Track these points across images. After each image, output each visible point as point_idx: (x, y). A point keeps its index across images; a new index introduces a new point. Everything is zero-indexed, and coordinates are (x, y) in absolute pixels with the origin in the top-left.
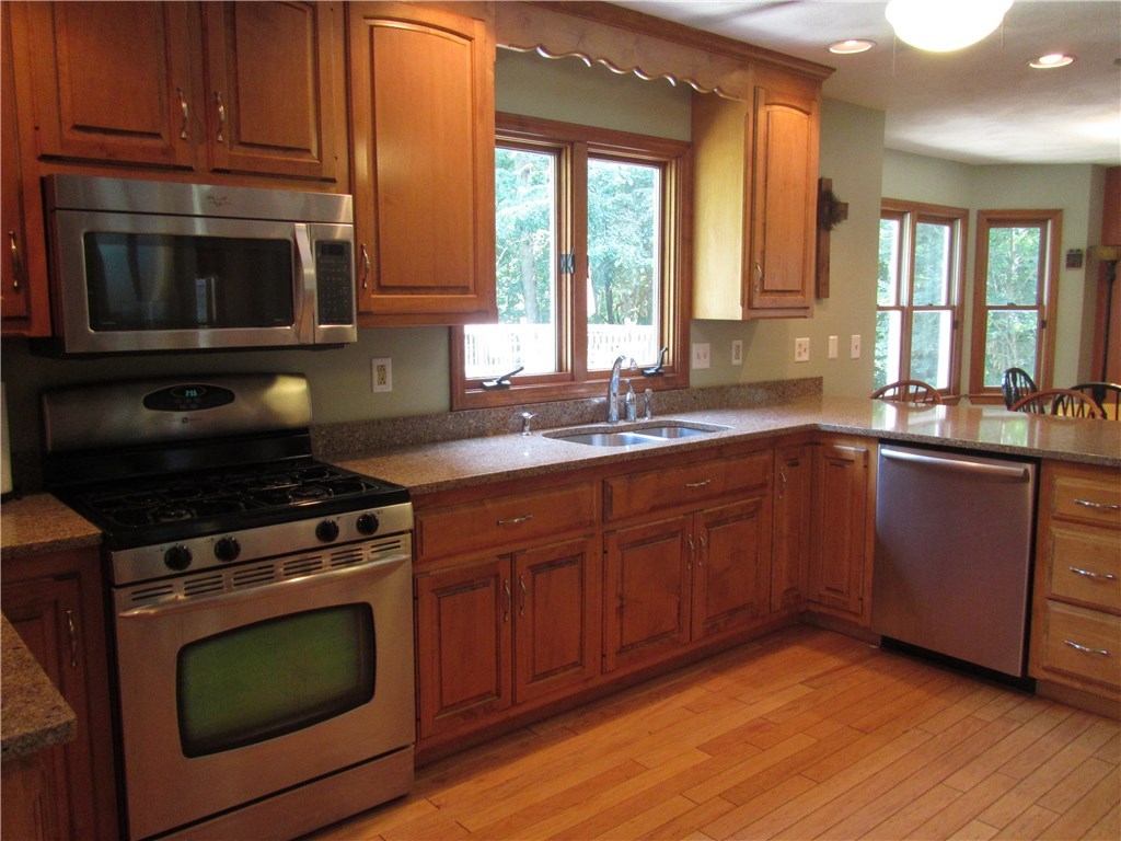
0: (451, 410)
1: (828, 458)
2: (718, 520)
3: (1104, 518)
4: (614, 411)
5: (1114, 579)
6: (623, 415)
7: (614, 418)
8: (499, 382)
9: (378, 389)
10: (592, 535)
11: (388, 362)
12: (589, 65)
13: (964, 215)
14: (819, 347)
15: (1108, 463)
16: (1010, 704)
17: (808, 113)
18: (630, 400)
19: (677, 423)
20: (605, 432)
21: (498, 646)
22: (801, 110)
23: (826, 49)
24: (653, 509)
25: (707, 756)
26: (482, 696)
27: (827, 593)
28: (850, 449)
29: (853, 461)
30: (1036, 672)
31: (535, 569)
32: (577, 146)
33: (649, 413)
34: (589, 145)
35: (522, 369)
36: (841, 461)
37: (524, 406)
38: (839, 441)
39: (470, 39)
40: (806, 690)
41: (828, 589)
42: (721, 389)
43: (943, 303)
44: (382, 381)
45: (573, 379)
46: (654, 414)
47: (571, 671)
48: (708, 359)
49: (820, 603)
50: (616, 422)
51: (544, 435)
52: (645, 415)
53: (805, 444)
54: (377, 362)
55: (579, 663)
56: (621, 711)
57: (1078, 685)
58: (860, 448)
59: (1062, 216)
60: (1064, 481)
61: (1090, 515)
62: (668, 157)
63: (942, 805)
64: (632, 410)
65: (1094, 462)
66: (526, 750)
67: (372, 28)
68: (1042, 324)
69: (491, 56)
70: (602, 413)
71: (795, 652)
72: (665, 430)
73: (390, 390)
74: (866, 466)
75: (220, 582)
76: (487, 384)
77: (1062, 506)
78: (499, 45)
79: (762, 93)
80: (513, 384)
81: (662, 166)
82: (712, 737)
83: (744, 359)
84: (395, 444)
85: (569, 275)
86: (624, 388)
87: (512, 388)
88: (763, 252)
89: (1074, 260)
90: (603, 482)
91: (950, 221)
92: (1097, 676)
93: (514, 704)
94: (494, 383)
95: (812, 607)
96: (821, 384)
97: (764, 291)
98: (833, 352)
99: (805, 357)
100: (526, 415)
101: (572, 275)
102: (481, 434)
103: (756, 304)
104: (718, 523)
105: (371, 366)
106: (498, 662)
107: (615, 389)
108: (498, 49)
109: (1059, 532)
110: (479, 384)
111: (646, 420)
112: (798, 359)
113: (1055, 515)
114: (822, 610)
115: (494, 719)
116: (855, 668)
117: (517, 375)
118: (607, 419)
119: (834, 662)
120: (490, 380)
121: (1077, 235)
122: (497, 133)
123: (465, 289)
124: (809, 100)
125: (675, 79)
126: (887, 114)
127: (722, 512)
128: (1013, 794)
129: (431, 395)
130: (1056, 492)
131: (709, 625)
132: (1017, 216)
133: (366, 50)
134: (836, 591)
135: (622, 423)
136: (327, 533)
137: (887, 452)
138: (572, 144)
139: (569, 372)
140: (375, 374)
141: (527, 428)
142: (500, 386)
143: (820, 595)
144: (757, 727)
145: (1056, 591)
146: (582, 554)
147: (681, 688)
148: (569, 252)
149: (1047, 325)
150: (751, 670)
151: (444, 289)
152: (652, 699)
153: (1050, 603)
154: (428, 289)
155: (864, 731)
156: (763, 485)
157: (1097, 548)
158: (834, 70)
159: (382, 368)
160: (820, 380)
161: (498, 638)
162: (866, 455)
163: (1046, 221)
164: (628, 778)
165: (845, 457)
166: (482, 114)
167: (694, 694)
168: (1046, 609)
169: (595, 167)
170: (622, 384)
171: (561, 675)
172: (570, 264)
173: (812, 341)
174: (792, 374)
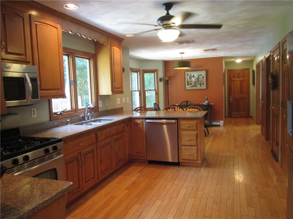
0: (50, 120)
1: (134, 124)
2: (116, 140)
3: (190, 128)
4: (86, 118)
5: (193, 139)
6: (88, 119)
7: (86, 120)
8: (61, 113)
9: (33, 116)
10: (95, 146)
11: (35, 109)
12: (80, 36)
13: (139, 70)
14: (121, 100)
15: (190, 118)
16: (177, 168)
17: (120, 49)
18: (89, 115)
19: (100, 119)
20: (86, 123)
21: (79, 176)
22: (118, 48)
23: (125, 35)
24: (105, 139)
25: (127, 191)
26: (76, 189)
27: (136, 154)
28: (139, 121)
29: (140, 124)
30: (181, 161)
31: (84, 155)
32: (73, 54)
33: (93, 118)
34: (76, 54)
35: (66, 109)
36: (137, 124)
37: (67, 118)
38: (136, 120)
39: (57, 28)
40: (139, 174)
41: (136, 153)
42: (105, 111)
43: (137, 90)
44: (34, 114)
45: (76, 111)
46: (94, 118)
47: (93, 179)
48: (102, 104)
49: (134, 156)
50: (87, 120)
51: (73, 125)
52: (92, 118)
53: (129, 121)
54: (33, 109)
55: (94, 177)
56: (103, 187)
57: (188, 161)
58: (141, 120)
59: (158, 71)
60: (182, 122)
61: (187, 128)
62: (90, 57)
63: (175, 187)
64: (90, 117)
65: (187, 118)
66: (86, 200)
67: (36, 24)
68: (156, 94)
69: (61, 33)
70: (83, 118)
71: (132, 168)
72: (98, 121)
73: (36, 116)
74: (143, 125)
75: (25, 167)
76: (58, 113)
77: (183, 127)
78: (62, 30)
79: (112, 44)
80: (63, 113)
81: (89, 59)
82: (126, 187)
83: (108, 104)
84: (39, 130)
85: (73, 86)
86: (88, 112)
87: (63, 114)
88: (114, 79)
89: (161, 80)
90: (96, 133)
91: (137, 72)
92: (192, 159)
93: (83, 189)
94: (59, 113)
95: (133, 158)
96: (123, 109)
97: (115, 88)
98: (124, 102)
99: (119, 103)
100: (68, 120)
101: (74, 85)
102: (58, 126)
103: (114, 91)
104: (116, 141)
105: (31, 111)
106: (79, 179)
107: (86, 112)
108: (62, 31)
109: (183, 133)
110: (56, 113)
111: (92, 119)
112: (118, 103)
113: (181, 129)
114: (136, 158)
115: (79, 194)
116: (146, 168)
117: (66, 110)
118: (84, 120)
119: (141, 168)
120: (58, 112)
121: (161, 75)
122: (63, 52)
123: (59, 89)
124: (120, 46)
125: (96, 40)
126: (129, 49)
127: (117, 138)
128: (186, 182)
129: (45, 117)
130: (181, 125)
131: (116, 164)
132: (149, 71)
133: (35, 30)
134: (138, 153)
135: (88, 121)
136: (47, 151)
137: (147, 121)
138: (72, 54)
139: (74, 109)
140: (33, 113)
141: (69, 123)
142: (61, 114)
143: (135, 155)
144: (134, 183)
145: (183, 144)
146: (93, 151)
147: (113, 179)
148: (73, 80)
149: (157, 94)
150: (126, 173)
151: (55, 89)
152: (108, 183)
153: (182, 146)
154: (52, 89)
155: (155, 179)
156: (123, 131)
157: (189, 134)
158: (124, 39)
159: (34, 111)
160: (122, 108)
161: (79, 173)
162: (143, 122)
163: (155, 72)
164: (114, 199)
165: (138, 123)
166: (60, 47)
167: (117, 180)
168: (181, 148)
169: (77, 59)
170: (88, 111)
171: (91, 181)
172: (73, 83)
173: (120, 99)
174: (117, 107)
